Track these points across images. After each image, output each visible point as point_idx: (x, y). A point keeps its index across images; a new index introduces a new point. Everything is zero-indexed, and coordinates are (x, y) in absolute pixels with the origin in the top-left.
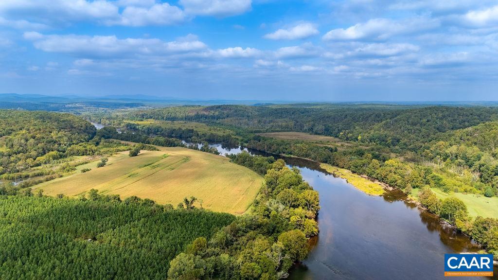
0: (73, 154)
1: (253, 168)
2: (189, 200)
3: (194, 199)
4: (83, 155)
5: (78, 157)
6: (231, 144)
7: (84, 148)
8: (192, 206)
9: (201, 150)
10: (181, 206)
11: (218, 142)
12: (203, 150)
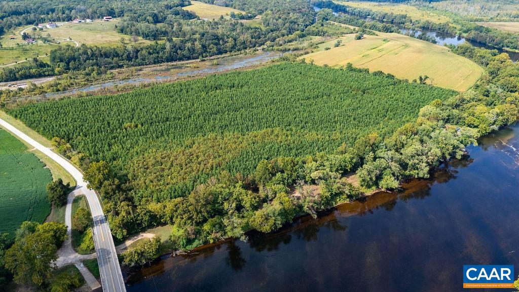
0: (309, 34)
1: (474, 59)
2: (423, 78)
3: (427, 77)
4: (316, 35)
5: (313, 37)
6: (447, 33)
7: (317, 30)
8: (424, 82)
9: (418, 38)
10: (415, 81)
11: (432, 30)
12: (420, 38)
